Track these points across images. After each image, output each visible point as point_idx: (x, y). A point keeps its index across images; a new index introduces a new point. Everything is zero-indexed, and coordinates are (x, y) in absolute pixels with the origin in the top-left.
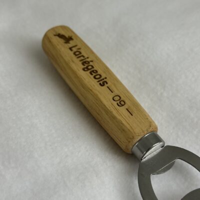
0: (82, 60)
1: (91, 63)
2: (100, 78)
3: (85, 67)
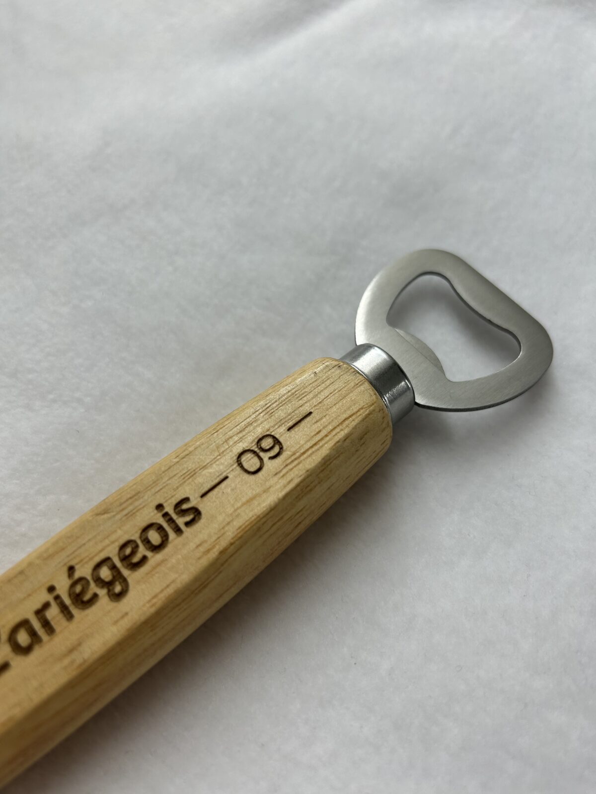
0: (64, 609)
1: (84, 571)
2: (160, 528)
3: (102, 592)
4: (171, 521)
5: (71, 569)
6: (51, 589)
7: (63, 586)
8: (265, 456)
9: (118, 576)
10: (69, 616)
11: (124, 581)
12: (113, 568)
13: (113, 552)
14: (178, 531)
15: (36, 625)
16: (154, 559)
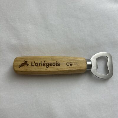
0: (42, 65)
1: (46, 63)
2: (55, 64)
3: (46, 66)
4: (56, 64)
5: (45, 61)
6: (42, 62)
7: (43, 62)
8: (70, 65)
9: (48, 65)
10: (42, 66)
11: (49, 66)
12: (48, 64)
13: (49, 63)
14: (56, 65)
15: (38, 64)
16: (53, 66)
